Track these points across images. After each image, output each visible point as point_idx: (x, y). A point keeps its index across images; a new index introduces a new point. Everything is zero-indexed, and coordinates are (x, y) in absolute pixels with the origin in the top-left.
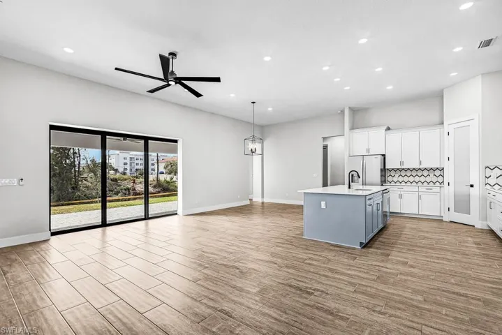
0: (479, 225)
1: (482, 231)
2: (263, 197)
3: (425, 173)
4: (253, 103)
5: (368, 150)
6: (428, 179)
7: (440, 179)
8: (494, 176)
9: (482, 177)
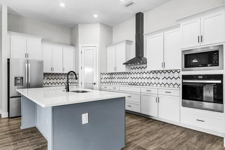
5: (27, 55)
8: (103, 78)
9: (100, 79)
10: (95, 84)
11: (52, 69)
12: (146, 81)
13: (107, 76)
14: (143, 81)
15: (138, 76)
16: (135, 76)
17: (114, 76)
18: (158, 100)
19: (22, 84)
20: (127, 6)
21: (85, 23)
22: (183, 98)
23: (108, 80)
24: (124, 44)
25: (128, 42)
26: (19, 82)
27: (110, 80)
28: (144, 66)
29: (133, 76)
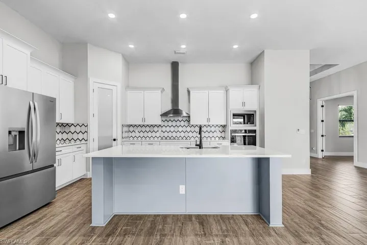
12: (182, 134)
14: (178, 134)
15: (172, 129)
24: (159, 92)
29: (164, 129)
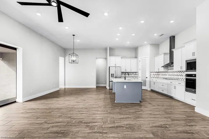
0: (149, 89)
1: (149, 91)
2: (65, 85)
3: (131, 74)
4: (74, 35)
5: (115, 65)
6: (132, 76)
7: (137, 76)
8: (152, 75)
9: (150, 75)
10: (147, 78)
11: (126, 70)
13: (154, 74)
16: (170, 74)
17: (160, 73)
18: (175, 88)
19: (113, 76)
20: (161, 36)
21: (141, 46)
22: (186, 87)
23: (155, 76)
24: (163, 55)
25: (165, 54)
26: (112, 76)
27: (157, 76)
28: (172, 68)
29: (169, 74)
